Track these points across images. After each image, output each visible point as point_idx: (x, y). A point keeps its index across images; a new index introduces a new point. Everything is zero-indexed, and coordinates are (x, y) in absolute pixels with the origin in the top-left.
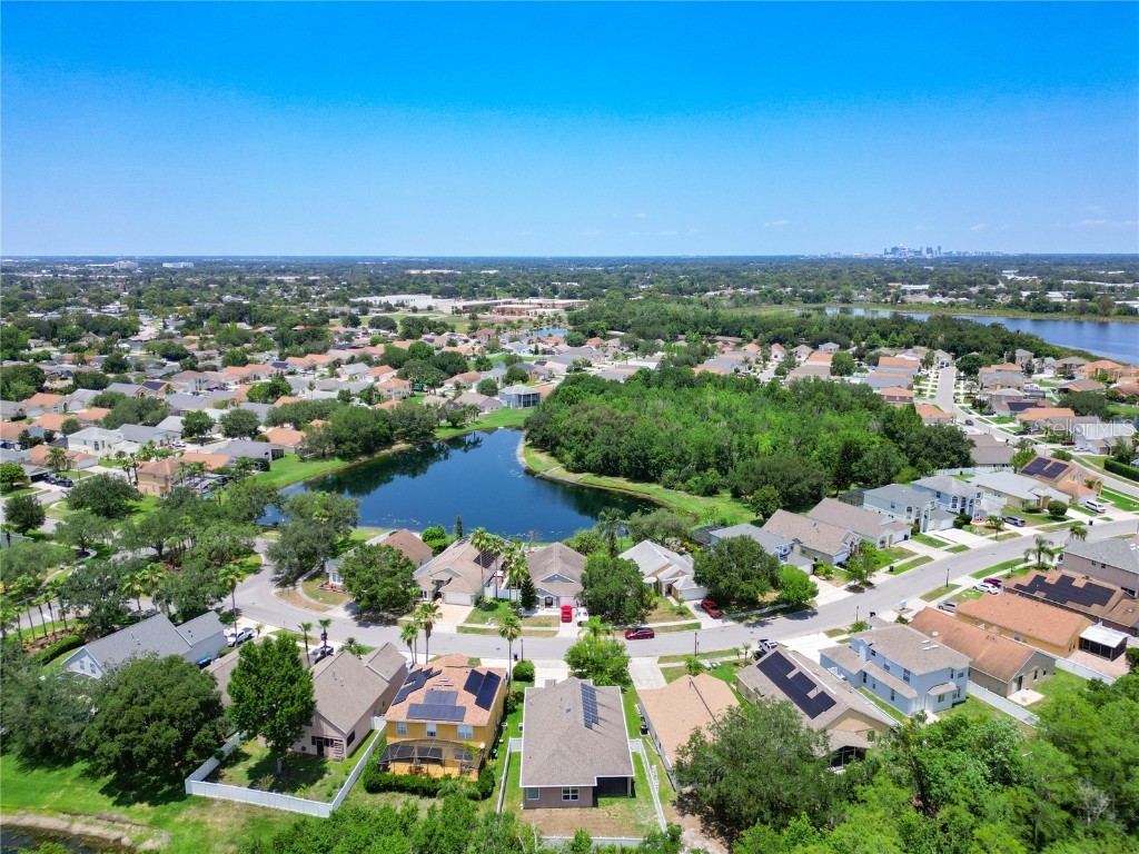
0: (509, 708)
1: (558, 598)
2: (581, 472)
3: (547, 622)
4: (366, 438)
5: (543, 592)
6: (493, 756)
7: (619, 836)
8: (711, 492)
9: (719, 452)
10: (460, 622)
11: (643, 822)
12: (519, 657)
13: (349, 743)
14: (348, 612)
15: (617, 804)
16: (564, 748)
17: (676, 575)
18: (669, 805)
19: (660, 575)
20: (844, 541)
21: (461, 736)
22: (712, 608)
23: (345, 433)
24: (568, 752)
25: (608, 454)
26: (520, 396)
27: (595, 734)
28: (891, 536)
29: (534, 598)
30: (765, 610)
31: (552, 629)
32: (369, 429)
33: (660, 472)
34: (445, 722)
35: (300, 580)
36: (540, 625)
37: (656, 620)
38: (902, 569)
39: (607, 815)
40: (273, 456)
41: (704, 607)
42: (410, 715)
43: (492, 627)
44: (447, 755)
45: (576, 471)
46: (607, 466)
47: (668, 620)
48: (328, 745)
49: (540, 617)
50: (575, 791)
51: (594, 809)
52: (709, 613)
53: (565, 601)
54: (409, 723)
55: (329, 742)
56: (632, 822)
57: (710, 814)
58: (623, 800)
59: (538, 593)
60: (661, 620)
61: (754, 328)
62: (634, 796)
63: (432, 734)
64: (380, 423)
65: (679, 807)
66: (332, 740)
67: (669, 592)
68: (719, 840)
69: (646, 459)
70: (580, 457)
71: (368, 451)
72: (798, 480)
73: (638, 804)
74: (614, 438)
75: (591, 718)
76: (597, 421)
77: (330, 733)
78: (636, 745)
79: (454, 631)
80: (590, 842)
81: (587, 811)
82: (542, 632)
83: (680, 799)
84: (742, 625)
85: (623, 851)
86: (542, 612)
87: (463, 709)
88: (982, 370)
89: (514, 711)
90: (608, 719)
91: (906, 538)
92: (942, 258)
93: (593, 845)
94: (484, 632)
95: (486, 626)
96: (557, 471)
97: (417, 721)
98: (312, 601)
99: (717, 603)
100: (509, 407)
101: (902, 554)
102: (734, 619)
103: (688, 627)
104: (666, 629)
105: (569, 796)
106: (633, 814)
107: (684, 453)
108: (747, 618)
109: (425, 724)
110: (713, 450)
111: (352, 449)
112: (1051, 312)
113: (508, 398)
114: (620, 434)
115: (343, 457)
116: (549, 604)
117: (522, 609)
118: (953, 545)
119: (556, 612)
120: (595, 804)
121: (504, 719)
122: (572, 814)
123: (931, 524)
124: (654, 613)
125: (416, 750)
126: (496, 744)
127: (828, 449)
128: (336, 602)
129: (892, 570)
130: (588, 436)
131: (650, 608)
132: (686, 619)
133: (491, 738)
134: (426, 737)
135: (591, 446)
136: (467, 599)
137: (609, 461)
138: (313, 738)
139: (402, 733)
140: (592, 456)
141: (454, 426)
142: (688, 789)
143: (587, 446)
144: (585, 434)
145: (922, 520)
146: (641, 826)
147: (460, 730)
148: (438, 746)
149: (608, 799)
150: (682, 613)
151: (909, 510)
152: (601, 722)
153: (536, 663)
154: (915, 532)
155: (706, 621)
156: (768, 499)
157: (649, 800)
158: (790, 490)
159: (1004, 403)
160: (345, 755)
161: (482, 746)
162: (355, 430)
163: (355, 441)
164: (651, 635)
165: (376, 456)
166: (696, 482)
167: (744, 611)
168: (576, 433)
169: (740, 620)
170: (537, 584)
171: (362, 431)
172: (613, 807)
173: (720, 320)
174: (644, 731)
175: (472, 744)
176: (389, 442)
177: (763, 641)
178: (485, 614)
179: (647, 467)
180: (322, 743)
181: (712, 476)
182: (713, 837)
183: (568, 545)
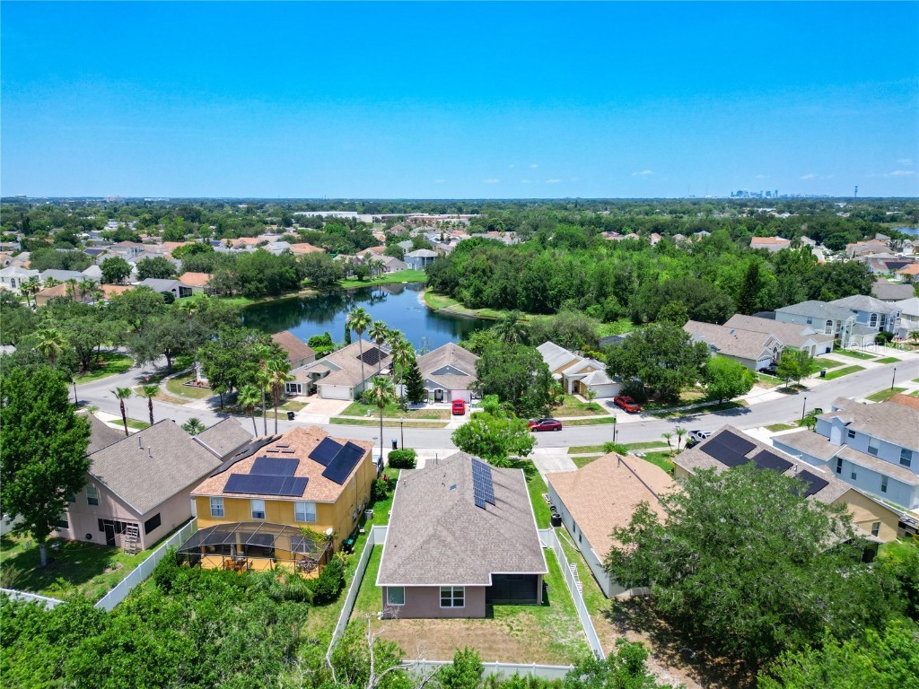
0: (379, 493)
1: (449, 392)
2: (479, 308)
3: (436, 415)
4: (272, 281)
5: (432, 384)
6: (347, 548)
7: (526, 661)
8: (611, 317)
9: (619, 282)
10: (335, 414)
11: (562, 641)
12: (399, 446)
13: (148, 530)
14: (210, 405)
15: (521, 614)
16: (445, 533)
17: (584, 370)
18: (599, 616)
19: (564, 372)
20: (767, 345)
21: (300, 518)
22: (628, 403)
23: (252, 273)
24: (450, 539)
25: (505, 288)
26: (423, 258)
27: (490, 516)
28: (814, 346)
29: (422, 391)
30: (689, 408)
31: (441, 421)
32: (276, 270)
33: (558, 304)
34: (277, 498)
35: (167, 378)
36: (427, 417)
37: (563, 415)
38: (833, 376)
39: (507, 629)
40: (181, 293)
41: (618, 403)
42: (228, 488)
43: (372, 418)
44: (281, 544)
45: (475, 306)
46: (505, 300)
47: (576, 415)
48: (119, 532)
49: (428, 410)
50: (459, 593)
51: (487, 621)
52: (624, 408)
53: (456, 396)
54: (226, 499)
55: (120, 527)
56: (545, 639)
57: (663, 632)
58: (529, 609)
59: (427, 385)
60: (569, 415)
61: (633, 225)
62: (546, 603)
63: (260, 515)
64: (287, 268)
65: (615, 620)
66: (125, 524)
67: (576, 390)
68: (684, 671)
69: (544, 290)
70: (478, 293)
71: (275, 293)
72: (704, 300)
73: (554, 614)
74: (512, 274)
75: (484, 498)
76: (495, 259)
77: (121, 515)
78: (548, 538)
79: (327, 421)
80: (479, 670)
81: (477, 623)
82: (429, 423)
83: (616, 609)
84: (664, 420)
85: (534, 685)
86: (430, 406)
87: (304, 482)
88: (849, 246)
89: (383, 498)
90: (508, 500)
91: (828, 351)
92: (779, 199)
93: (486, 675)
94: (362, 423)
95: (365, 418)
96: (455, 308)
97: (237, 496)
98: (173, 395)
99: (632, 399)
100: (413, 269)
101: (830, 364)
102: (655, 415)
103: (601, 421)
104: (575, 423)
105: (450, 600)
106: (546, 629)
107: (582, 282)
108: (669, 413)
109: (248, 500)
110: (613, 280)
111: (257, 288)
112: (888, 222)
113: (413, 260)
114: (518, 270)
115: (248, 296)
116: (438, 400)
117: (409, 403)
118: (880, 357)
119: (447, 406)
120: (489, 614)
121: (370, 505)
122: (453, 629)
123: (852, 339)
124: (560, 408)
125: (238, 536)
126: (355, 535)
127: (730, 279)
128: (198, 397)
129: (823, 375)
130: (486, 273)
131: (555, 404)
132: (597, 414)
133: (347, 526)
134: (251, 519)
135: (489, 283)
136: (346, 392)
137: (506, 294)
138: (100, 521)
139: (219, 512)
140: (490, 290)
141: (360, 279)
142: (626, 595)
143: (485, 283)
144: (484, 271)
145: (844, 334)
146: (560, 647)
147: (300, 509)
148: (268, 531)
149: (509, 608)
150: (592, 409)
151: (829, 323)
152: (498, 504)
153: (417, 451)
154: (837, 347)
155: (622, 417)
156: (676, 313)
157: (569, 609)
158: (697, 309)
159: (882, 263)
160: (142, 545)
161: (329, 531)
162: (261, 271)
163: (261, 281)
164: (559, 427)
165: (282, 298)
166: (595, 310)
167: (664, 408)
168: (474, 271)
169: (662, 416)
170: (426, 375)
171: (268, 272)
172: (516, 619)
173: (603, 220)
174: (557, 522)
175: (316, 529)
176: (296, 288)
177: (695, 432)
178: (365, 407)
179: (545, 298)
180: (112, 528)
181: (612, 303)
182: (675, 666)
183: (463, 347)
